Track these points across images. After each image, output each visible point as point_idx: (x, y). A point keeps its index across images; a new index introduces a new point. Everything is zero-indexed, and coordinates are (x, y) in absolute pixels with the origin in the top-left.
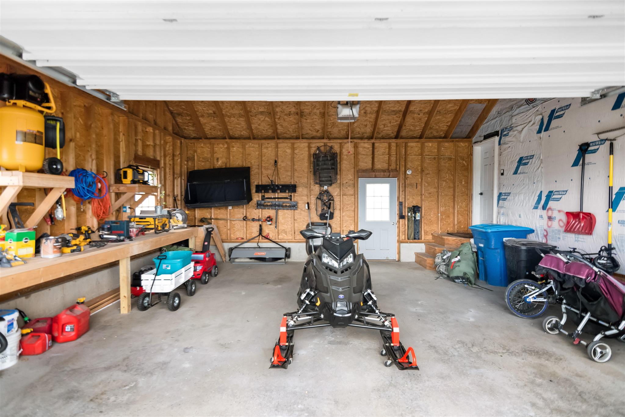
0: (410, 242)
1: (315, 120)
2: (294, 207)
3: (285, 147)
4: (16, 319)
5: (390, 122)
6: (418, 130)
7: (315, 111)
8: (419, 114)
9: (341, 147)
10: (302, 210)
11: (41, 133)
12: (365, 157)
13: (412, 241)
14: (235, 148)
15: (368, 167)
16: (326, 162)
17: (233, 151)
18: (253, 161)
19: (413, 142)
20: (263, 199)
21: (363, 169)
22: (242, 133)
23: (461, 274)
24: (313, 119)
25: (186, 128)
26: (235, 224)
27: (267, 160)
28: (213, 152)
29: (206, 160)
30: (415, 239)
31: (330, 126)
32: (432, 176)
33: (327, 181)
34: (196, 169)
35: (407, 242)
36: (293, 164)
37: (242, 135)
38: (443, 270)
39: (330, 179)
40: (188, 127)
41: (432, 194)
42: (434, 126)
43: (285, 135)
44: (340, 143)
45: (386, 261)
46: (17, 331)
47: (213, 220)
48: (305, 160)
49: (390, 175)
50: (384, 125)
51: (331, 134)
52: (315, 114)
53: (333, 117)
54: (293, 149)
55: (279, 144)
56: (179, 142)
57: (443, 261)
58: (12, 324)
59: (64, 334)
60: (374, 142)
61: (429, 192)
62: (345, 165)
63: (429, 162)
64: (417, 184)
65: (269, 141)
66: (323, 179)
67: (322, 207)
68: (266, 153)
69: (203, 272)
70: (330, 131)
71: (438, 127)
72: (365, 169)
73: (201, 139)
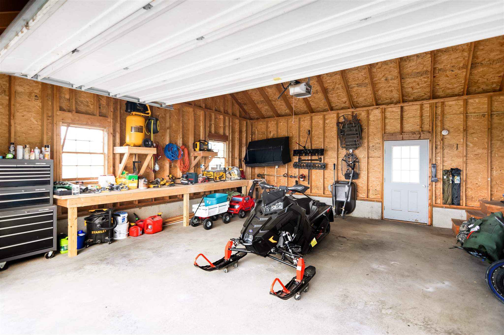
0: (446, 207)
1: (339, 93)
2: (324, 167)
3: (318, 119)
4: (126, 217)
5: (418, 84)
6: (458, 87)
7: (337, 86)
8: (452, 71)
9: (368, 114)
10: (330, 169)
11: (142, 127)
12: (393, 121)
13: (448, 206)
14: (281, 123)
15: (396, 130)
16: (351, 128)
17: (280, 125)
18: (294, 132)
19: (452, 101)
20: (299, 161)
21: (391, 132)
22: (286, 112)
23: (476, 247)
24: (338, 93)
25: (251, 112)
26: (280, 180)
27: (304, 130)
28: (267, 127)
29: (263, 133)
30: (453, 204)
31: (355, 96)
32: (480, 135)
33: (352, 145)
34: (256, 140)
35: (442, 207)
36: (324, 132)
37: (286, 113)
38: (462, 240)
39: (354, 143)
40: (252, 111)
41: (479, 156)
42: (479, 80)
43: (318, 109)
44: (368, 111)
45: (416, 223)
46: (127, 222)
47: (266, 176)
48: (334, 128)
49: (420, 136)
50: (412, 88)
51: (358, 104)
52: (338, 88)
53: (355, 88)
54: (324, 119)
55: (313, 117)
56: (245, 122)
57: (467, 230)
58: (124, 219)
59: (148, 229)
60: (402, 105)
61: (476, 153)
62: (372, 130)
63: (475, 120)
64: (457, 145)
65: (305, 115)
66: (348, 143)
67: (347, 168)
68: (303, 125)
69: (240, 210)
70: (357, 101)
71: (486, 80)
72: (392, 132)
73: (259, 119)
